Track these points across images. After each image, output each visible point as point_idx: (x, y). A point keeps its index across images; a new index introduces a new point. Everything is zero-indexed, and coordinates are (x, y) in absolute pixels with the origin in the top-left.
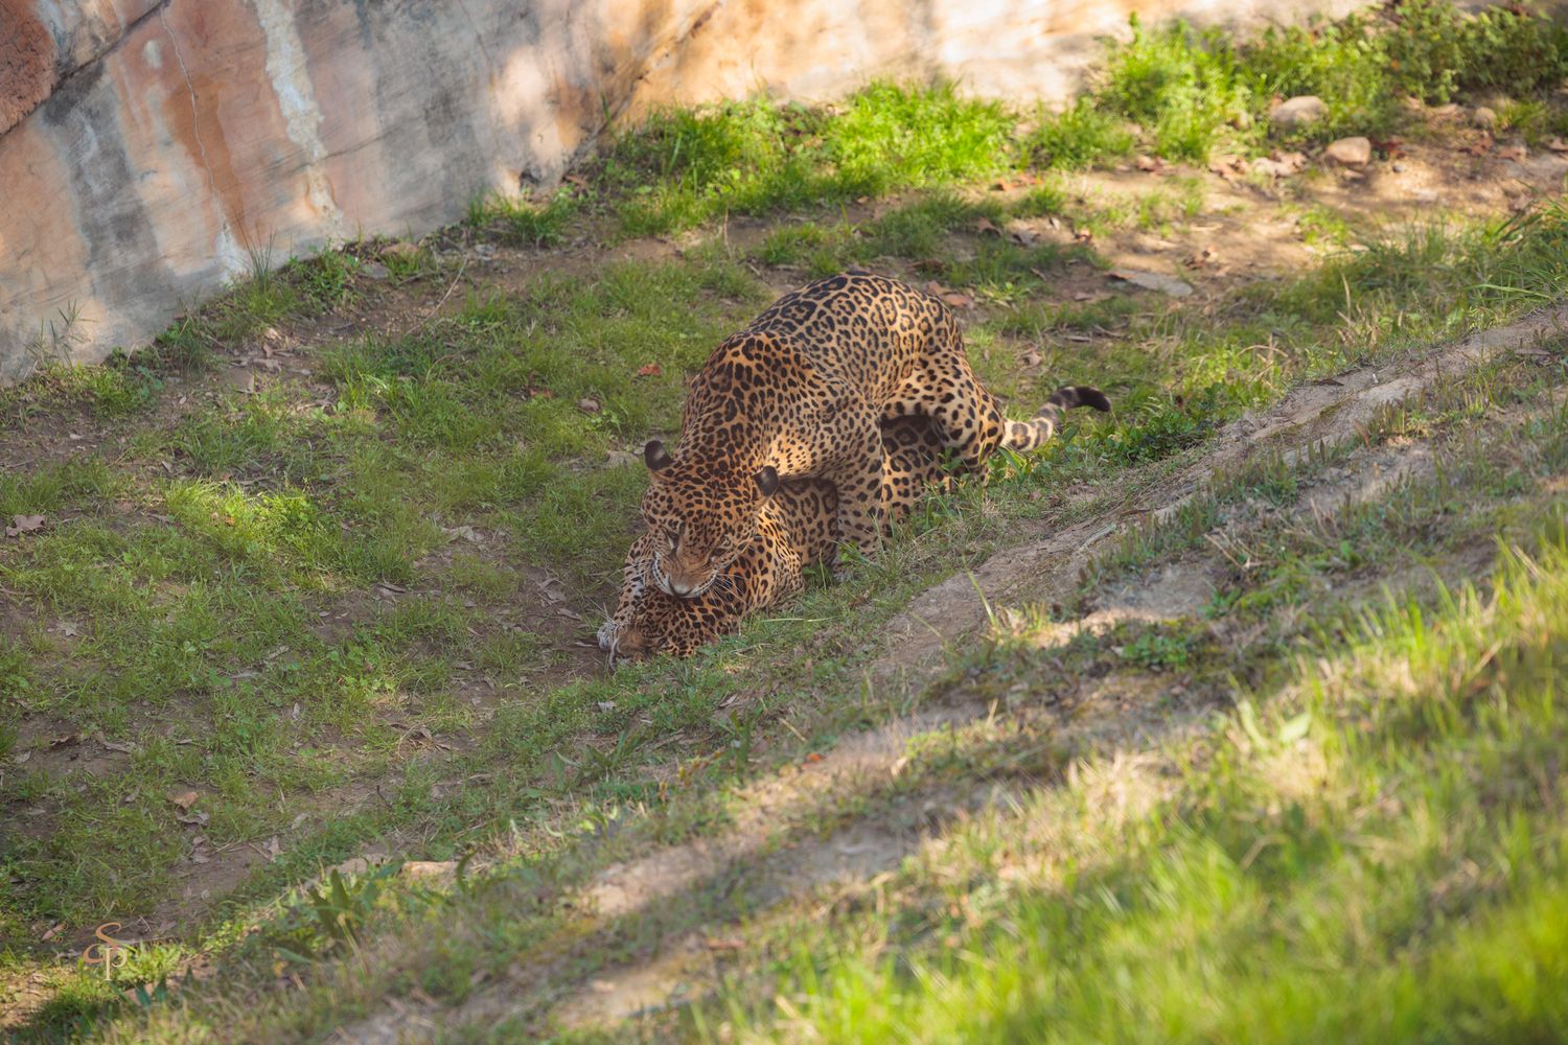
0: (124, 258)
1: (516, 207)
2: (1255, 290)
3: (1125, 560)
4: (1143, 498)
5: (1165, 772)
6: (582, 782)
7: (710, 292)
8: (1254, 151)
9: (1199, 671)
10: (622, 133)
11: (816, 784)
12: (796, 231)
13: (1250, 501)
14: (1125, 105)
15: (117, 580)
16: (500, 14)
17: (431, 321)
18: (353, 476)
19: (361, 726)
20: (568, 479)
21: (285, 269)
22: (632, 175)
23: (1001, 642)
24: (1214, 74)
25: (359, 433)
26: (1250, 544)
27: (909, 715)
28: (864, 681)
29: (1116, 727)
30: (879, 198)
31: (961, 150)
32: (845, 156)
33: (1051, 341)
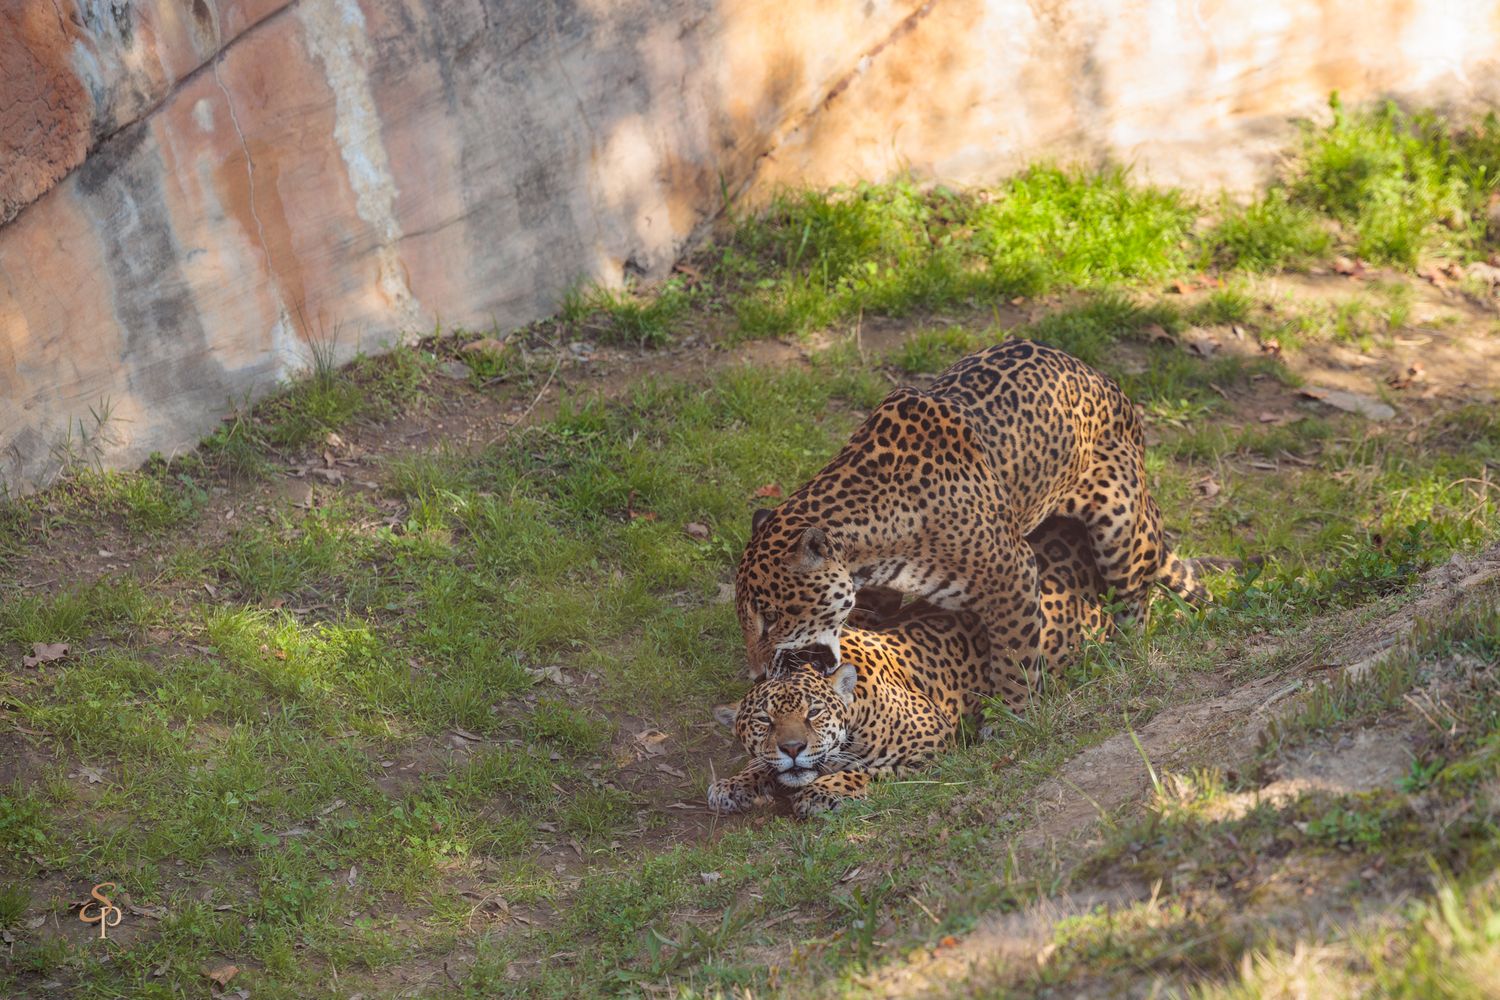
0: (166, 350)
1: (618, 300)
2: (1468, 415)
3: (1312, 721)
4: (1334, 651)
5: (1353, 968)
6: (681, 964)
7: (841, 403)
8: (1470, 255)
9: (1395, 852)
10: (742, 218)
11: (950, 972)
12: (939, 335)
13: (1457, 657)
14: (1322, 198)
15: (149, 719)
16: (605, 77)
17: (518, 429)
18: (425, 606)
19: (428, 895)
20: (671, 615)
21: (351, 366)
22: (753, 266)
23: (1167, 813)
24: (1426, 165)
25: (432, 556)
26: (1456, 707)
27: (1059, 895)
28: (1007, 855)
29: (1298, 914)
30: (1036, 299)
31: (1132, 246)
32: (998, 250)
33: (1232, 468)
